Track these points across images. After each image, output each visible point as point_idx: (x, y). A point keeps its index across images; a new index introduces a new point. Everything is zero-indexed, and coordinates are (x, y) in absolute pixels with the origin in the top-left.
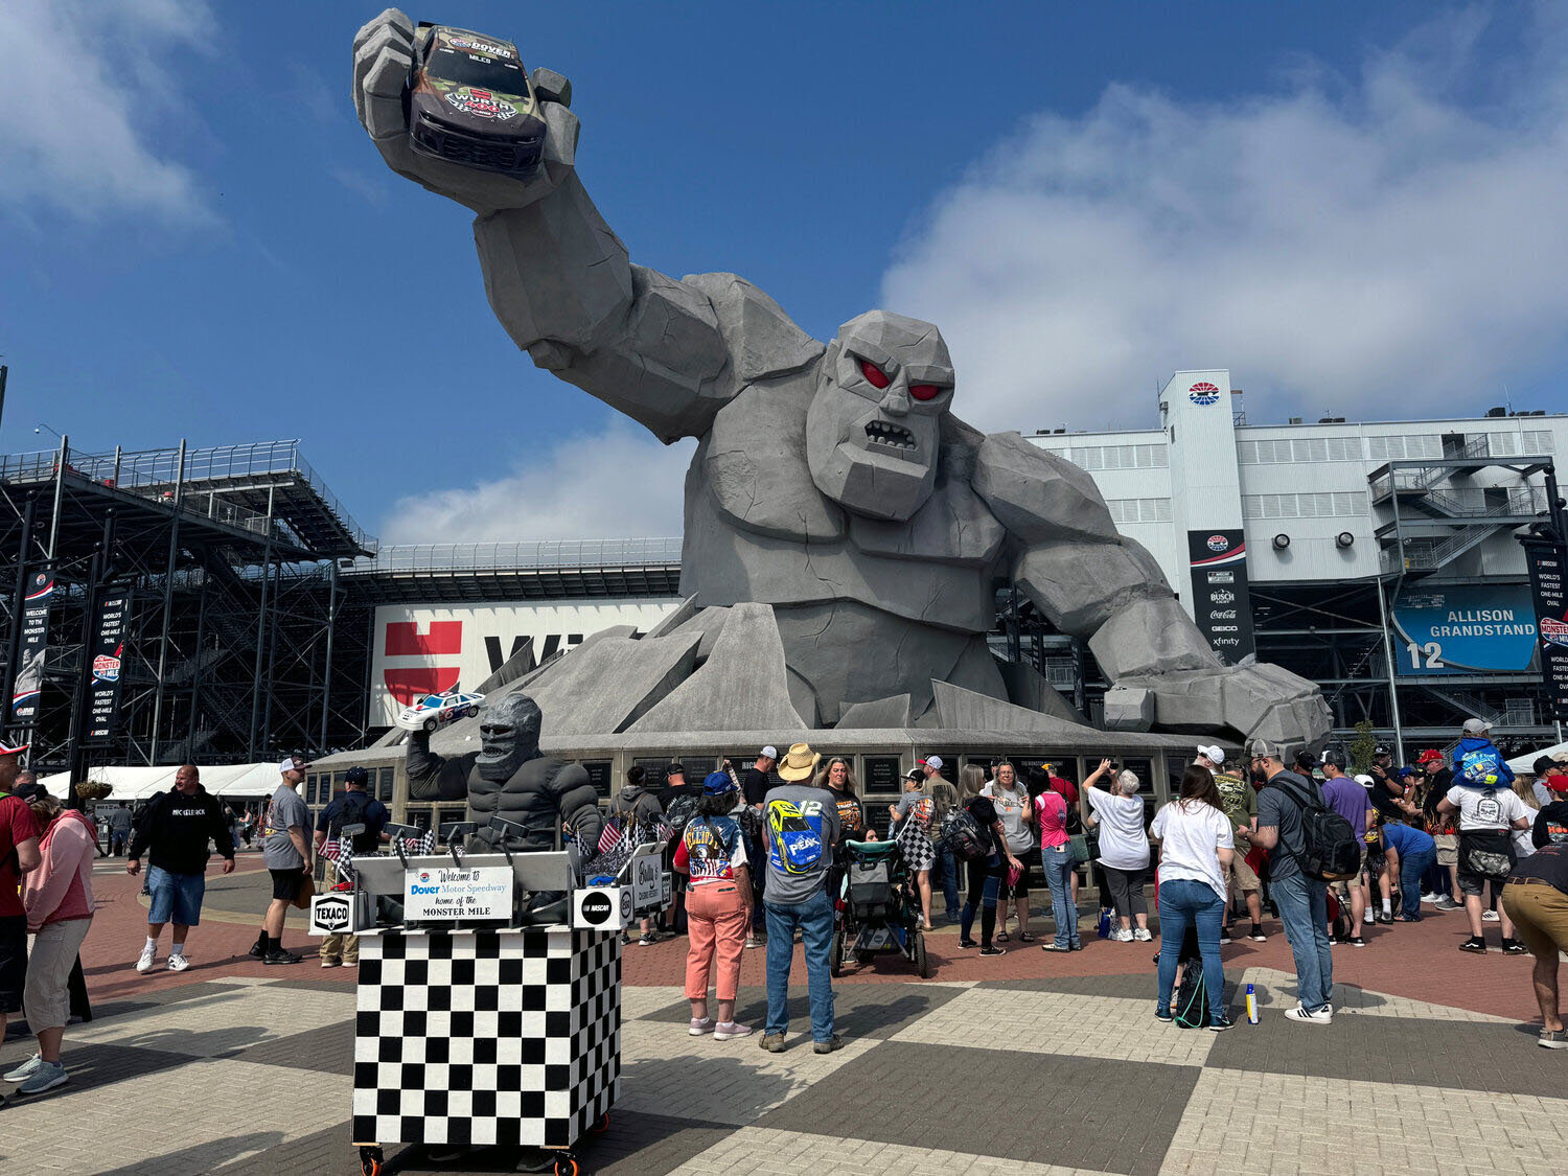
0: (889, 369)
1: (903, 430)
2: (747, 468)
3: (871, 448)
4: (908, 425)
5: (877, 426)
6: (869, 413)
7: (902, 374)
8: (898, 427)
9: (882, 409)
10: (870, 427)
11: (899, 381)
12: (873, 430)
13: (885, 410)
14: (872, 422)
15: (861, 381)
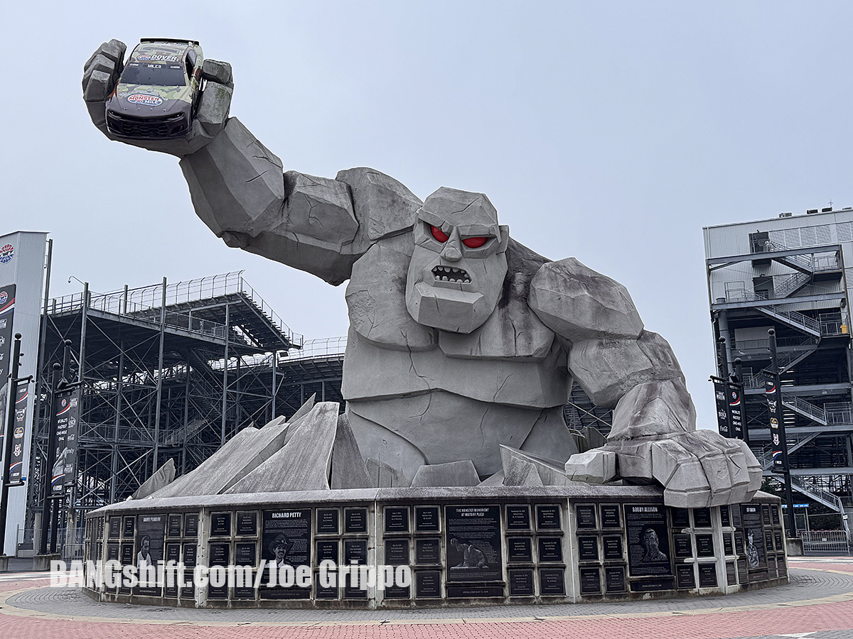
0: (445, 230)
1: (460, 270)
2: (370, 302)
3: (436, 285)
4: (463, 266)
5: (441, 269)
6: (434, 261)
7: (454, 233)
8: (456, 268)
9: (442, 257)
10: (435, 270)
11: (453, 236)
12: (438, 272)
13: (444, 258)
14: (437, 267)
15: (427, 239)
